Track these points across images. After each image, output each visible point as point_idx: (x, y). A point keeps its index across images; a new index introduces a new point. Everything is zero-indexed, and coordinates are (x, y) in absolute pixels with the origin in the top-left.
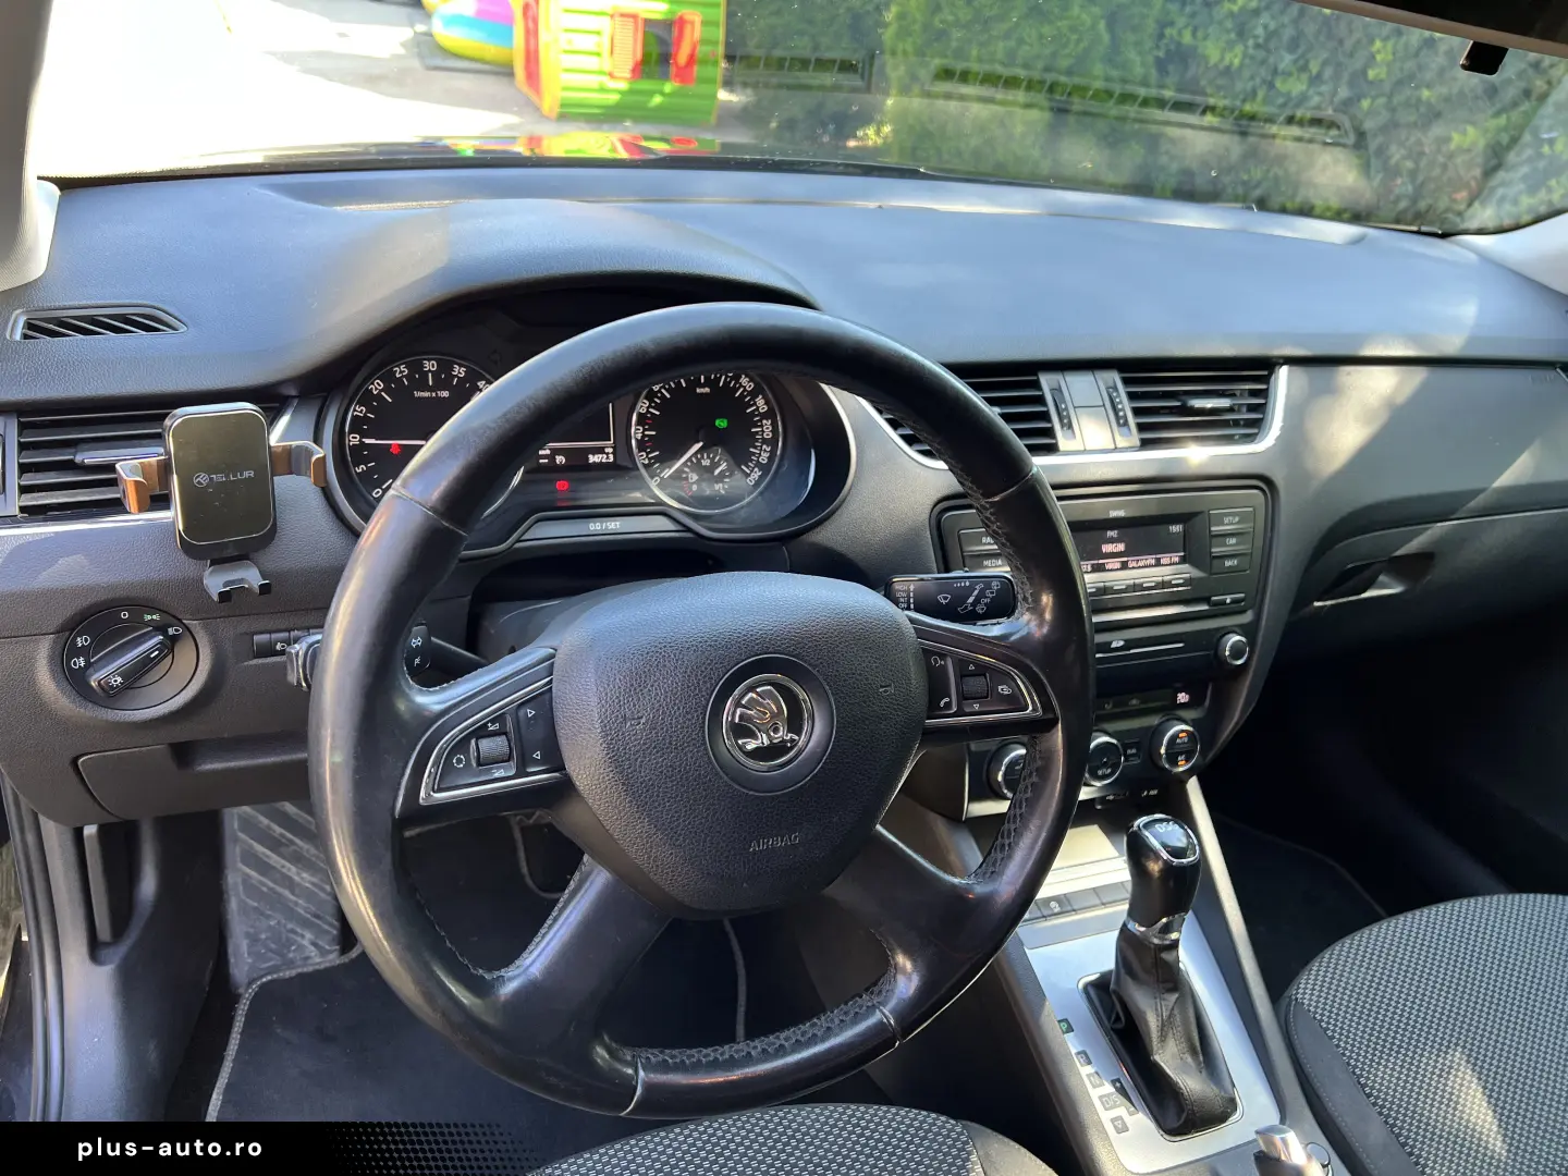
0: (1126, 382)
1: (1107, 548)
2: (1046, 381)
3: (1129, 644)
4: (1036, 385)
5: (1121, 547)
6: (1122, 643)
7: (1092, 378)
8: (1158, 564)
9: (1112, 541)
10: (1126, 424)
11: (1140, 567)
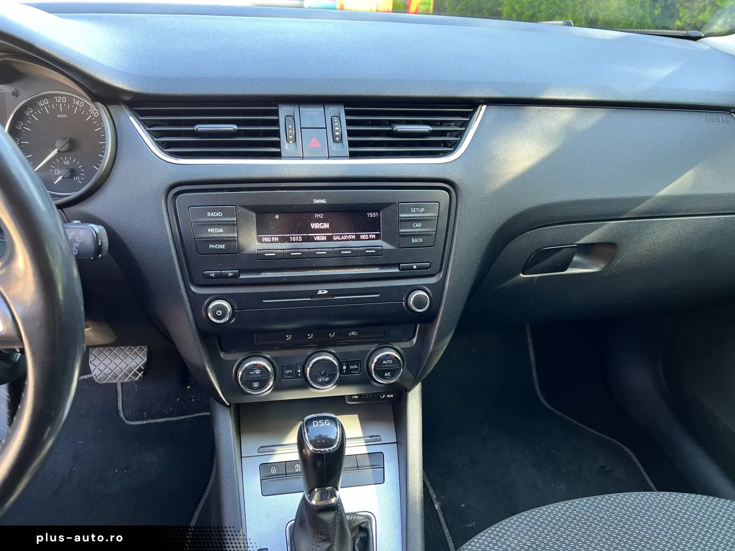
0: (347, 113)
1: (315, 226)
2: (284, 111)
3: (332, 293)
4: (276, 113)
5: (326, 226)
6: (326, 292)
7: (322, 109)
8: (358, 238)
9: (319, 221)
10: (341, 140)
11: (343, 240)
